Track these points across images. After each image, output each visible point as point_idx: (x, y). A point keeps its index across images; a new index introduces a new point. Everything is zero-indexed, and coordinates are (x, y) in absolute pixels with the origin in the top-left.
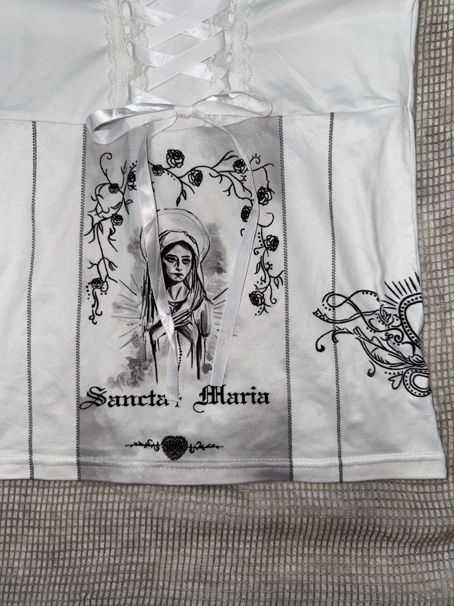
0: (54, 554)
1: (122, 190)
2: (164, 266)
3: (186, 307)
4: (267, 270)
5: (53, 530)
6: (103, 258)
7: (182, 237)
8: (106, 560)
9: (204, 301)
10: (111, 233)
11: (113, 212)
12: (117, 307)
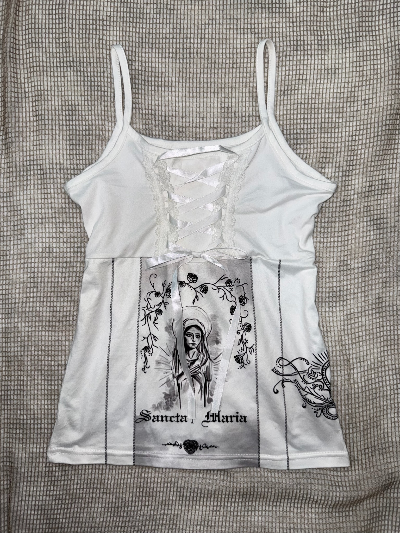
0: (118, 508)
1: (163, 295)
2: (185, 340)
3: (198, 363)
4: (245, 343)
5: (118, 494)
6: (151, 334)
7: (196, 323)
8: (149, 512)
9: (209, 360)
10: (155, 320)
11: (157, 307)
12: (158, 363)
